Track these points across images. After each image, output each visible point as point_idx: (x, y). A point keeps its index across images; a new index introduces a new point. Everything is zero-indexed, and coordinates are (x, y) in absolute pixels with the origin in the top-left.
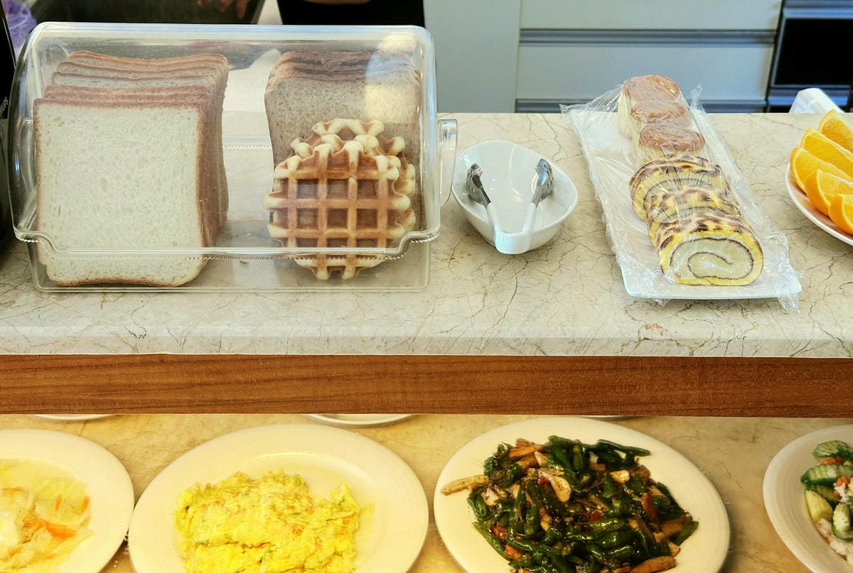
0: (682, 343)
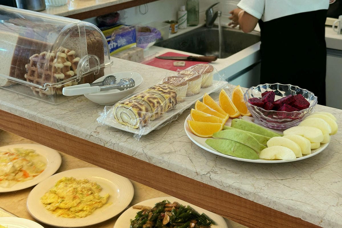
0: (101, 140)
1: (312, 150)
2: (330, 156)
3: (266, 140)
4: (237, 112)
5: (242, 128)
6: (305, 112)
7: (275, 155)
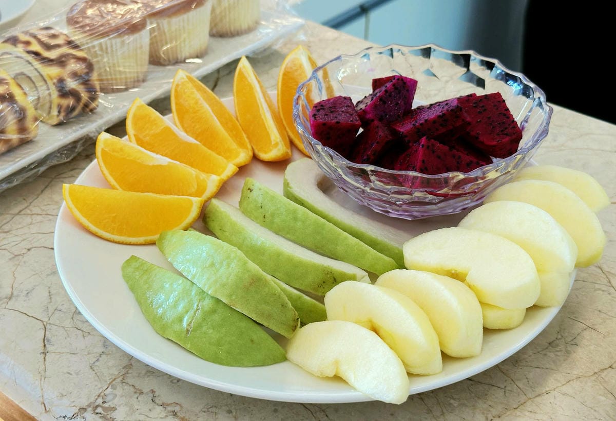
1: (487, 331)
2: (562, 347)
3: (332, 280)
4: (277, 144)
5: (264, 217)
6: (492, 175)
7: (337, 363)
